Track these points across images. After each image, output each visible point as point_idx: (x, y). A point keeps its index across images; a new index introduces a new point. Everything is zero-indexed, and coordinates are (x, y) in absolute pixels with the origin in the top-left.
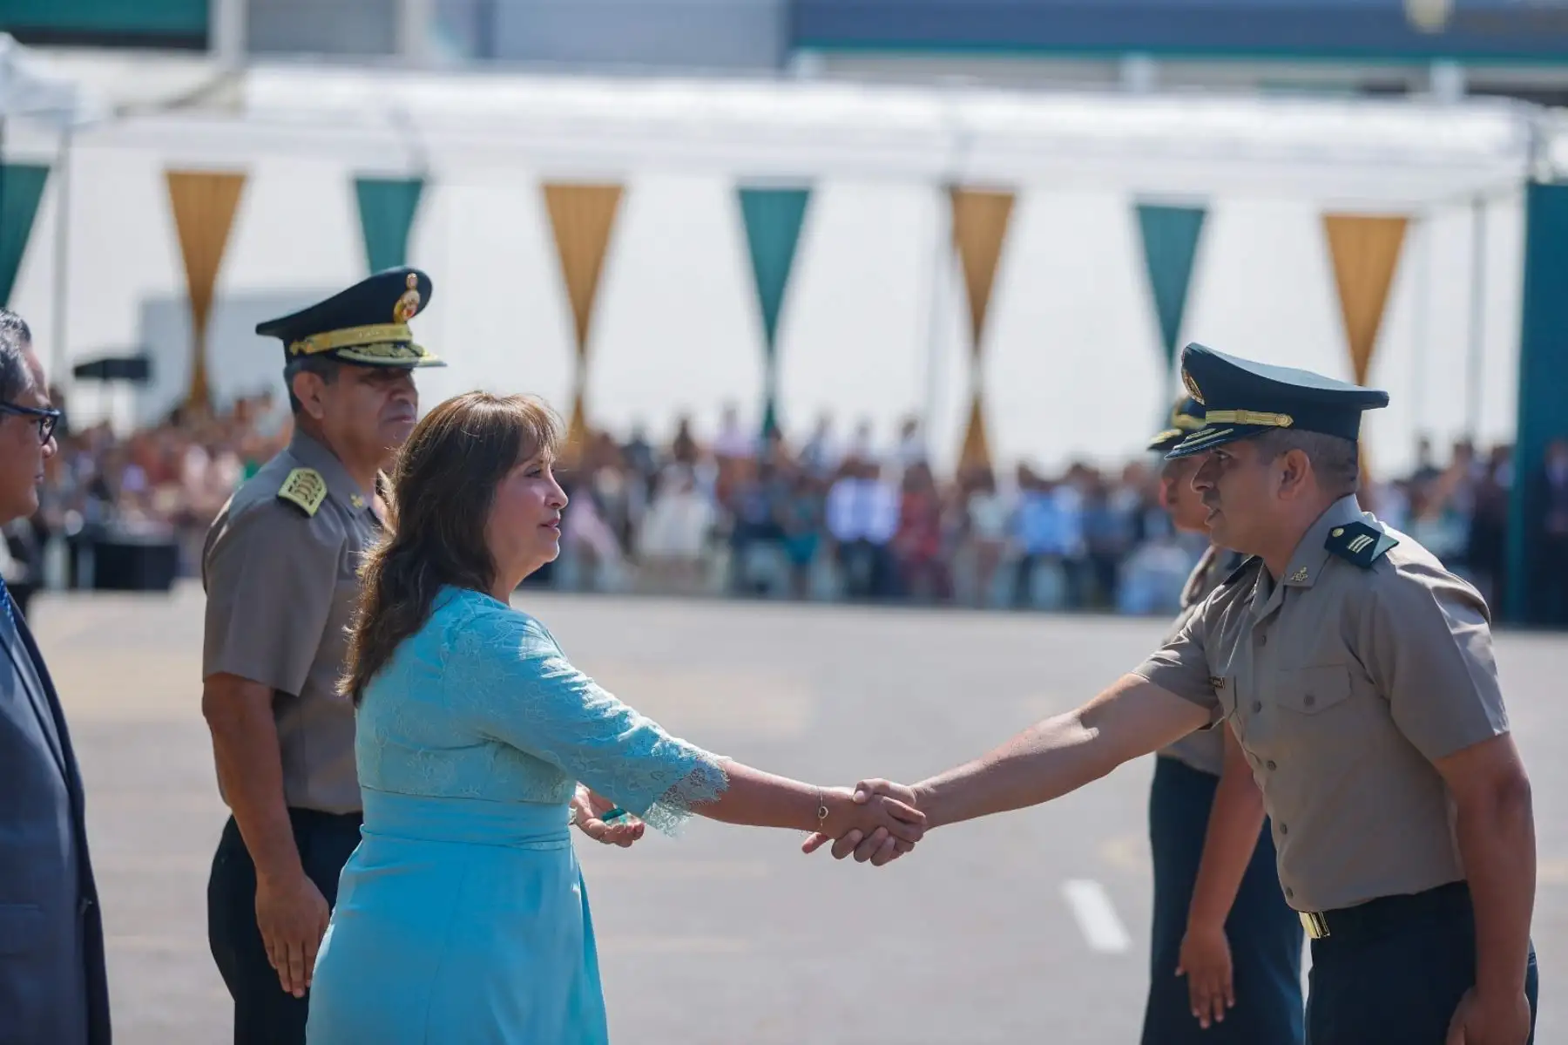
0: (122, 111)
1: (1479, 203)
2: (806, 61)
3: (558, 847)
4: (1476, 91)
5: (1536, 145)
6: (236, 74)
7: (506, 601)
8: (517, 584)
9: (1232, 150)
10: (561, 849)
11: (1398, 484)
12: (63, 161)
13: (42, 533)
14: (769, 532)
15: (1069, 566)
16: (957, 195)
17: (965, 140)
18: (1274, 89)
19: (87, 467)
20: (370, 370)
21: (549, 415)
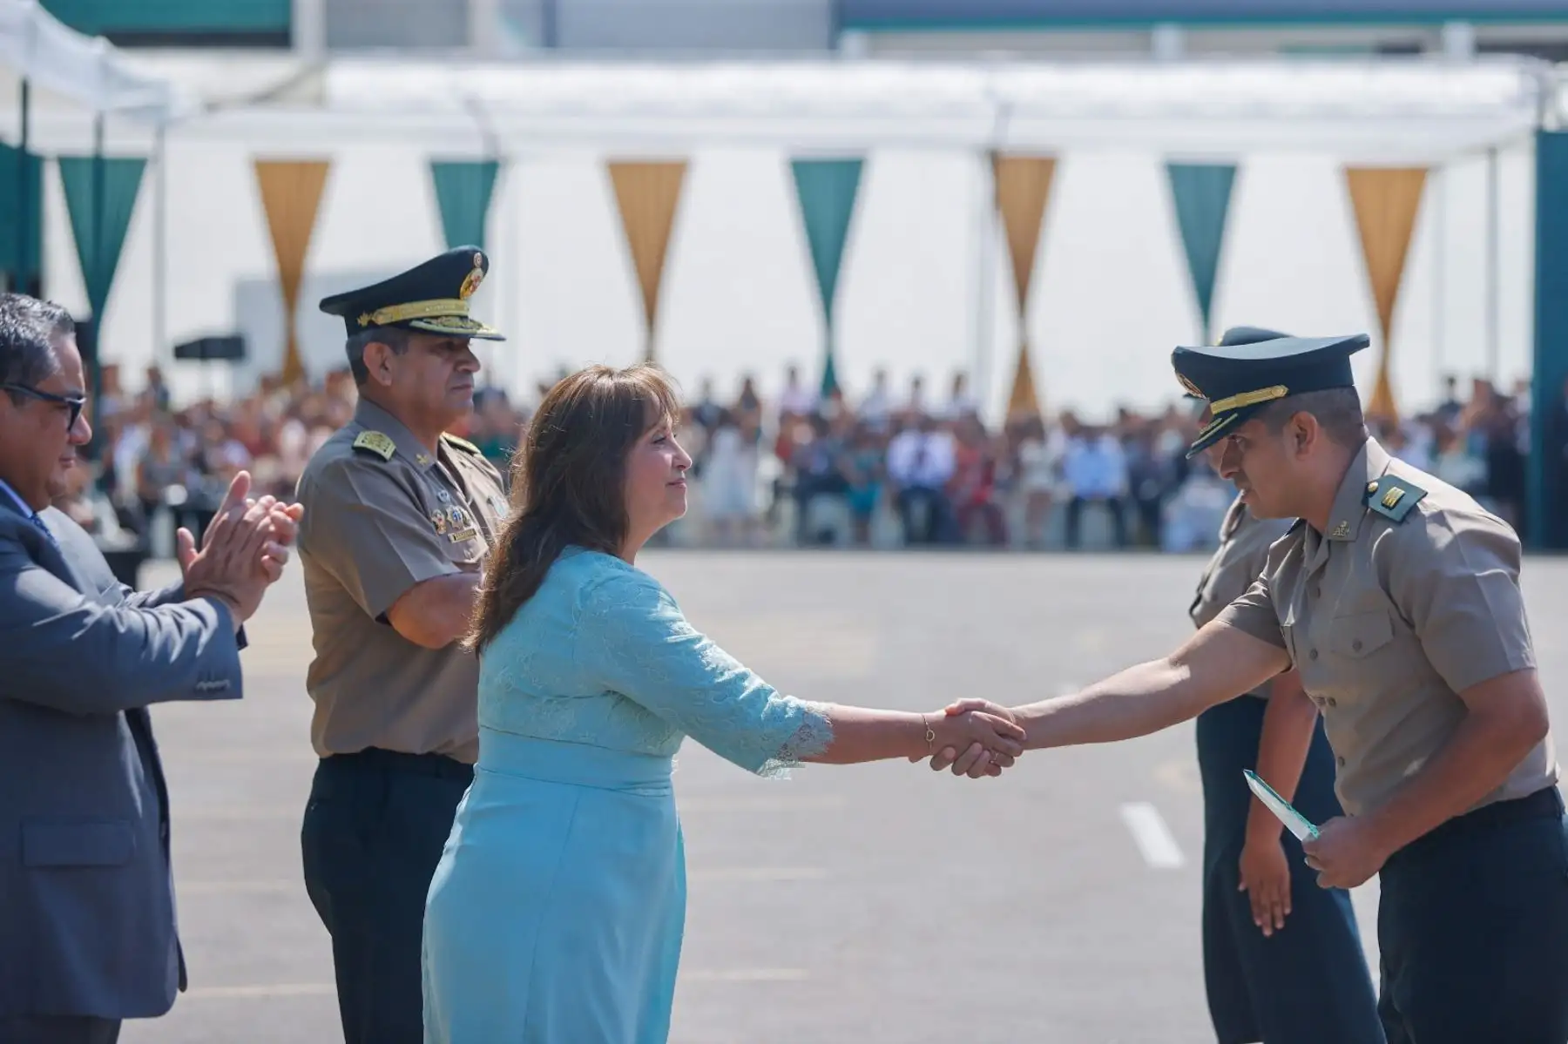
0: (212, 107)
1: (1492, 152)
2: (853, 40)
3: (662, 794)
4: (1485, 48)
5: (1544, 97)
6: (318, 69)
7: (632, 563)
8: (643, 544)
9: (1259, 112)
10: (664, 796)
11: (1422, 419)
12: (158, 157)
13: (150, 505)
14: (833, 484)
15: (1114, 506)
16: (997, 161)
17: (1006, 110)
18: (1295, 52)
19: (189, 442)
20: (442, 340)
21: (666, 383)
